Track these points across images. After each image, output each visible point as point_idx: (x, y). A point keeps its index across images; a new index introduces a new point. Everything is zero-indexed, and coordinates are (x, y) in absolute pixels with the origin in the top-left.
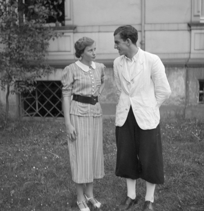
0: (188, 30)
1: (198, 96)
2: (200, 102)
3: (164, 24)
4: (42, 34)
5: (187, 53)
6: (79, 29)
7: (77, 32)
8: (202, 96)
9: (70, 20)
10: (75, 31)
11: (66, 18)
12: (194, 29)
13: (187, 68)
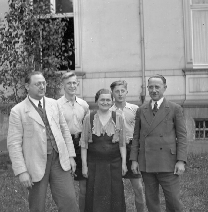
0: (183, 76)
1: (194, 133)
2: (196, 139)
3: (161, 70)
4: (54, 80)
5: (183, 95)
6: (87, 75)
7: (85, 78)
8: (198, 133)
9: (80, 67)
10: (84, 77)
11: (76, 66)
12: (188, 75)
13: (183, 108)
